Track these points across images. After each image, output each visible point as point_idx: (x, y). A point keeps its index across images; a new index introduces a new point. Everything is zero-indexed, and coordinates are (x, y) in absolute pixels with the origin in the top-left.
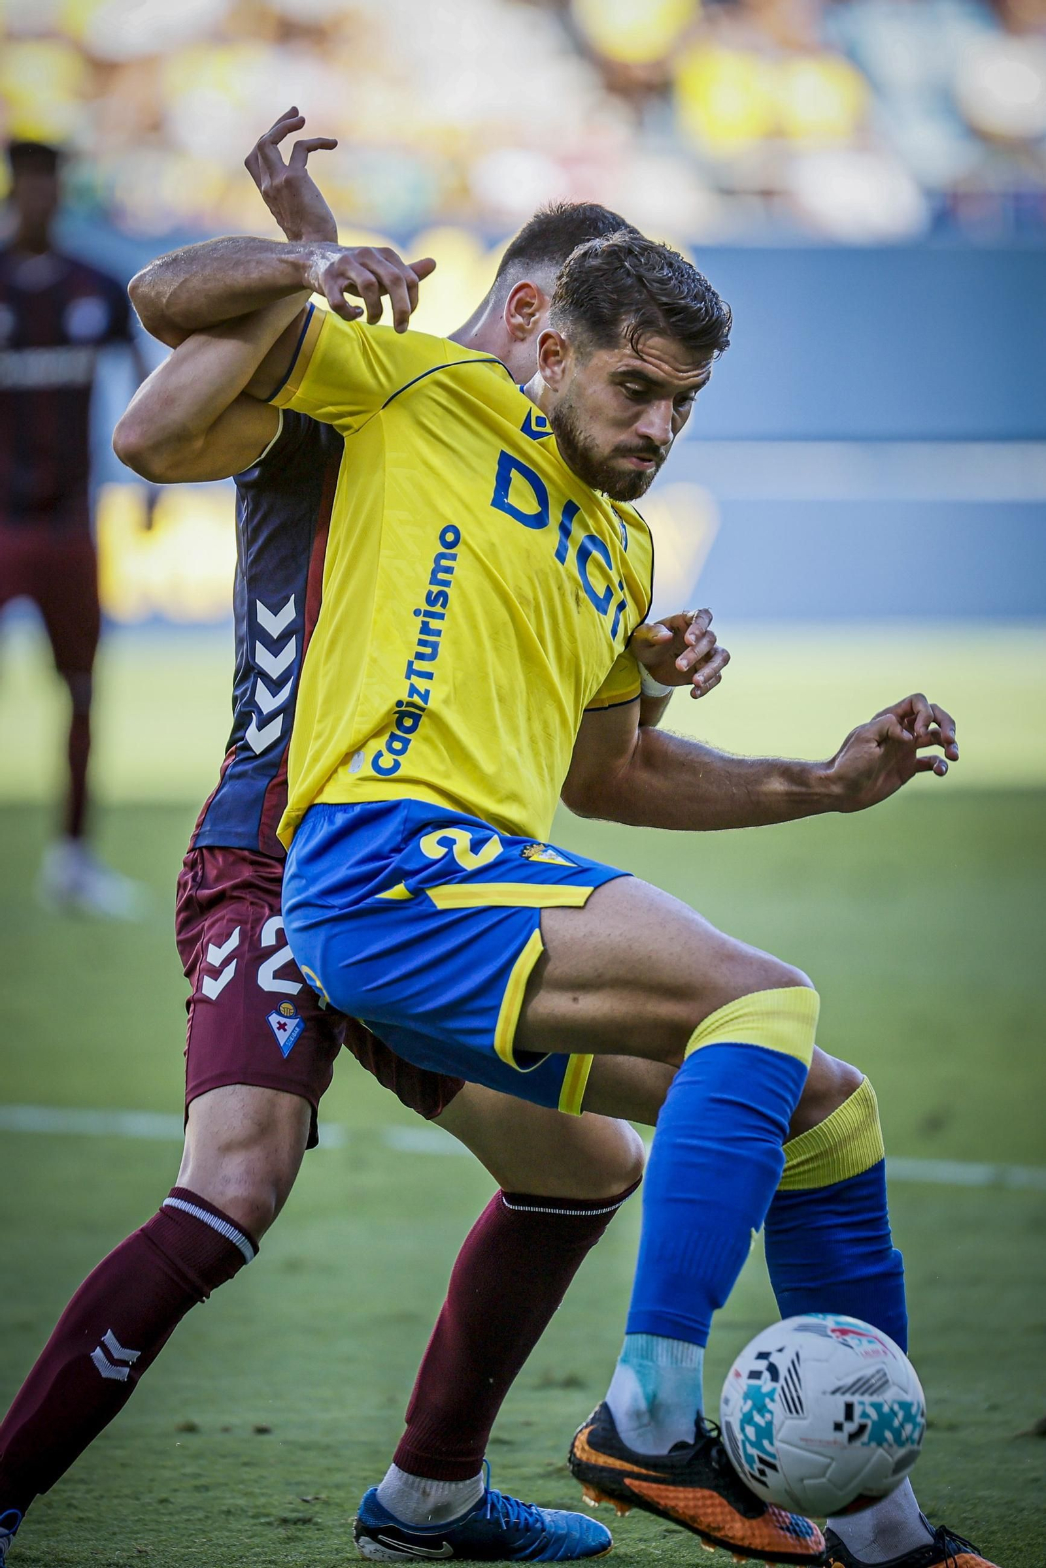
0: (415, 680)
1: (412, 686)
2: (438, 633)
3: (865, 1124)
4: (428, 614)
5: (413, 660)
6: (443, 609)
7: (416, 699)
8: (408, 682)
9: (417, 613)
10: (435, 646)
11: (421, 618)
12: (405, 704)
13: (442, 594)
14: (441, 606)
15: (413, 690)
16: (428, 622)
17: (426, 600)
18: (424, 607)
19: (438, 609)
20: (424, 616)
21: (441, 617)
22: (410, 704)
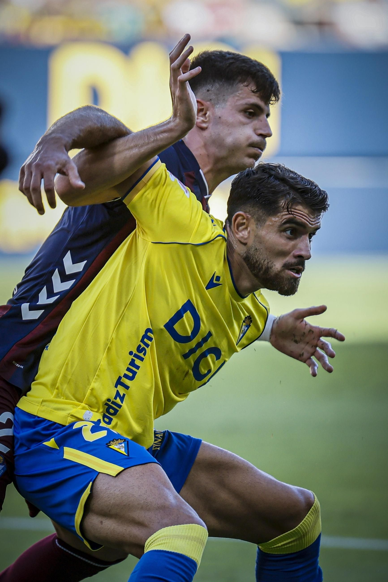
0: (120, 388)
1: (118, 391)
2: (138, 367)
3: (316, 522)
4: (136, 356)
5: (123, 377)
6: (144, 356)
7: (118, 401)
8: (116, 389)
9: (131, 353)
10: (134, 373)
11: (132, 357)
12: (112, 401)
13: (144, 349)
14: (143, 354)
15: (118, 393)
16: (135, 360)
17: (137, 349)
18: (135, 352)
19: (141, 355)
20: (134, 356)
21: (142, 359)
22: (113, 403)
